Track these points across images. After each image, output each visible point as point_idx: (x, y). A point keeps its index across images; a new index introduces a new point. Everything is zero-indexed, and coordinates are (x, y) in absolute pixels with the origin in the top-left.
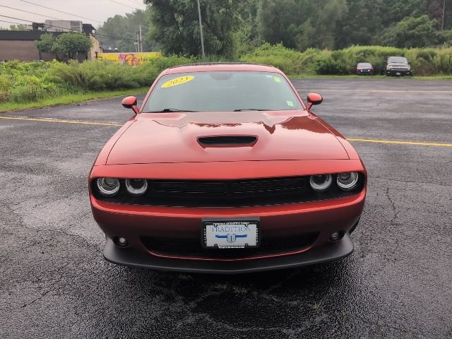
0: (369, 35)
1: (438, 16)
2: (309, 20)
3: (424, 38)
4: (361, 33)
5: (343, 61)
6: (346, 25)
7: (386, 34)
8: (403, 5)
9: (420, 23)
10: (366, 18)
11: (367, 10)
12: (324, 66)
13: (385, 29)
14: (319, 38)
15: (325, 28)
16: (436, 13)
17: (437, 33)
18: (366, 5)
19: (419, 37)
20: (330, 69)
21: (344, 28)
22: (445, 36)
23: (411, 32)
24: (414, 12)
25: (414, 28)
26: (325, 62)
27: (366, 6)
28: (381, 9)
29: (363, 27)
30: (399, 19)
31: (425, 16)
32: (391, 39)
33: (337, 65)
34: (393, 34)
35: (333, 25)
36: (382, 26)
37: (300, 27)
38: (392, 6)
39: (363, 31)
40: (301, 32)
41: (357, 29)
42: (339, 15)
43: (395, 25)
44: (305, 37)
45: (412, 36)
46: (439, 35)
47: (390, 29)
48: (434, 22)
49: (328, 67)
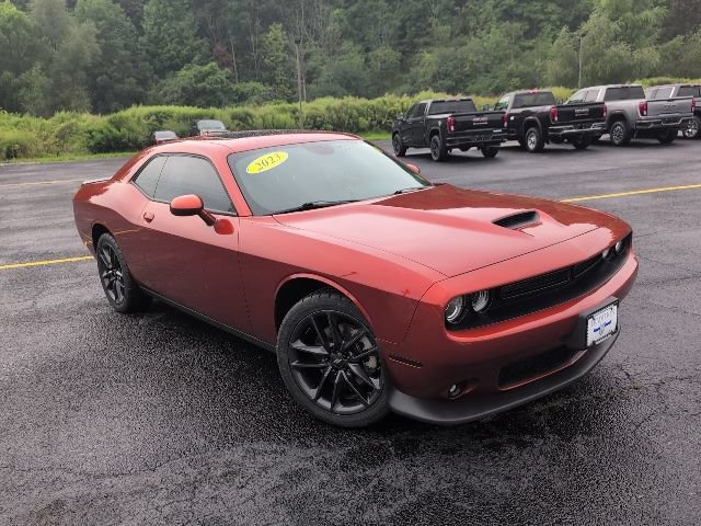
0: (141, 89)
1: (228, 64)
2: (38, 65)
3: (220, 93)
4: (127, 87)
5: (130, 130)
6: (101, 74)
7: (166, 88)
8: (179, 48)
9: (209, 74)
10: (130, 64)
11: (129, 53)
12: (103, 139)
13: (163, 82)
14: (63, 96)
15: (69, 78)
16: (224, 59)
17: (234, 87)
18: (126, 45)
19: (213, 92)
20: (112, 143)
21: (99, 79)
22: (245, 90)
23: (200, 85)
24: (196, 58)
25: (204, 80)
26: (102, 132)
27: (126, 47)
28: (147, 51)
29: (128, 77)
30: (178, 68)
31: (214, 64)
32: (175, 95)
33: (124, 136)
34: (176, 89)
35: (82, 75)
36: (156, 77)
37: (23, 76)
38: (163, 48)
39: (130, 84)
40: (28, 86)
41: (119, 81)
42: (88, 59)
43: (174, 76)
44: (36, 92)
45: (204, 91)
46: (237, 89)
47: (169, 81)
48: (227, 72)
49: (108, 140)
